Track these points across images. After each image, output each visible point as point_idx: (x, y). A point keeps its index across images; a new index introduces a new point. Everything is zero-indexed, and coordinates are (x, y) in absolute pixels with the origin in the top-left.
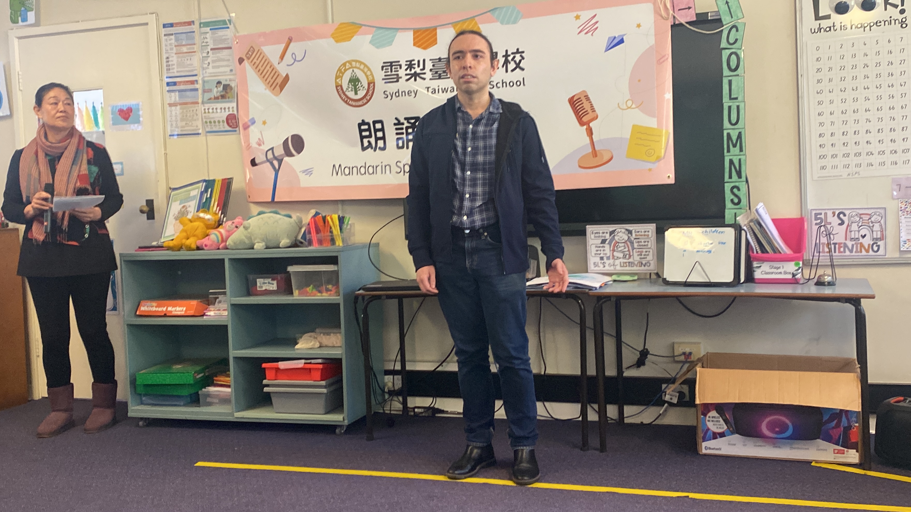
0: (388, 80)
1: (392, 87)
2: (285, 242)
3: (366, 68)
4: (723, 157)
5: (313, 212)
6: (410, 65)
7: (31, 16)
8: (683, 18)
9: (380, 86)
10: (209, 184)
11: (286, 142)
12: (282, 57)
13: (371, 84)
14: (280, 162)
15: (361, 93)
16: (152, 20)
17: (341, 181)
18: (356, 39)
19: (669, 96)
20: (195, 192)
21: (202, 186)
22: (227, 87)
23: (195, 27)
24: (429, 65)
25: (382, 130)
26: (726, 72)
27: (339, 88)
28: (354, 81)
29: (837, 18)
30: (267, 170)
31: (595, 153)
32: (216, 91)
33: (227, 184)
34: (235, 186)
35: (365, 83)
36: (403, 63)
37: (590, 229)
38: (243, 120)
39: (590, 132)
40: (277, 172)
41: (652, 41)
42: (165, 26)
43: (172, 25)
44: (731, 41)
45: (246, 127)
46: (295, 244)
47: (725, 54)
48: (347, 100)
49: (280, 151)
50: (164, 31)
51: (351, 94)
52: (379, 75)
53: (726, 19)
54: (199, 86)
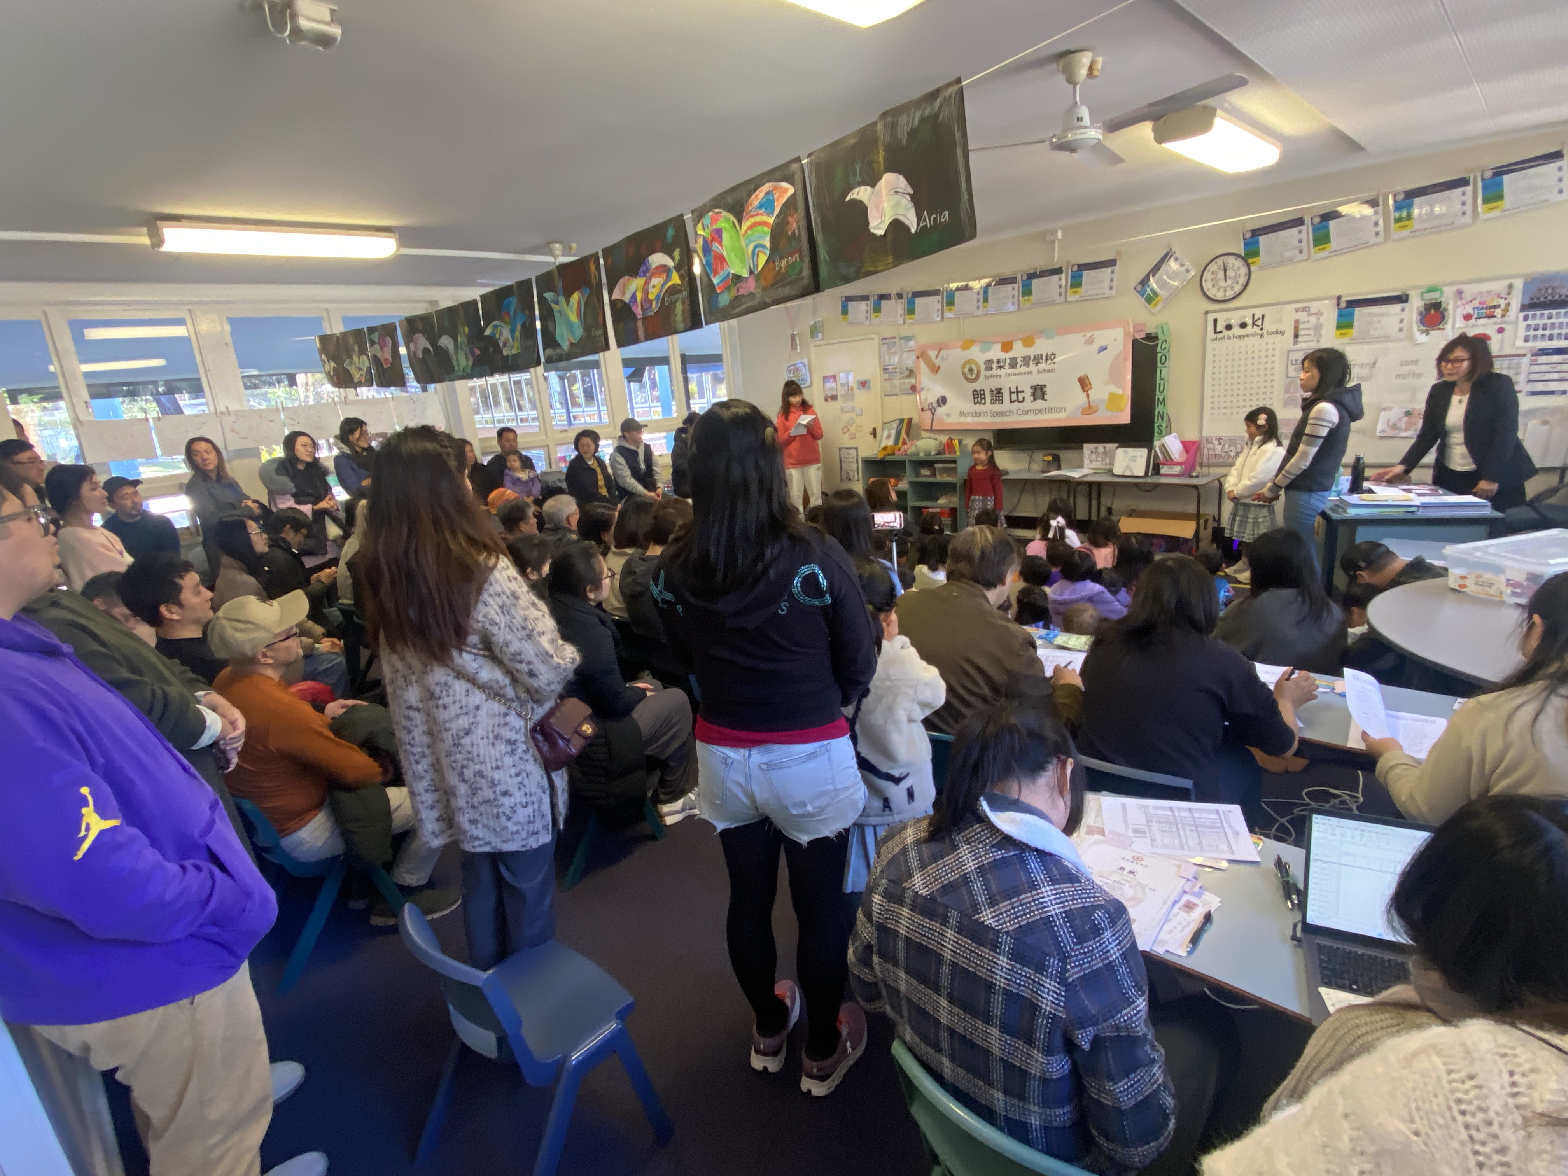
0: (987, 369)
1: (989, 373)
2: (933, 453)
3: (977, 364)
4: (1154, 410)
5: (948, 437)
6: (998, 361)
7: (820, 335)
8: (1139, 336)
9: (983, 373)
10: (902, 421)
11: (938, 400)
12: (937, 356)
13: (979, 372)
14: (935, 410)
15: (974, 376)
16: (876, 336)
17: (963, 420)
18: (972, 348)
19: (1129, 377)
20: (895, 425)
21: (898, 422)
22: (911, 371)
23: (896, 340)
24: (1008, 361)
25: (984, 394)
26: (1159, 364)
27: (964, 373)
28: (971, 370)
29: (1226, 333)
30: (928, 414)
31: (1090, 406)
32: (907, 373)
33: (910, 420)
34: (914, 421)
35: (975, 371)
36: (995, 360)
37: (1086, 446)
38: (918, 388)
39: (1088, 396)
40: (933, 414)
41: (1122, 348)
42: (883, 339)
43: (886, 339)
44: (1163, 347)
45: (919, 392)
46: (938, 453)
47: (1159, 355)
48: (968, 379)
49: (935, 405)
50: (881, 342)
51: (969, 376)
52: (983, 367)
53: (1161, 338)
54: (898, 370)
